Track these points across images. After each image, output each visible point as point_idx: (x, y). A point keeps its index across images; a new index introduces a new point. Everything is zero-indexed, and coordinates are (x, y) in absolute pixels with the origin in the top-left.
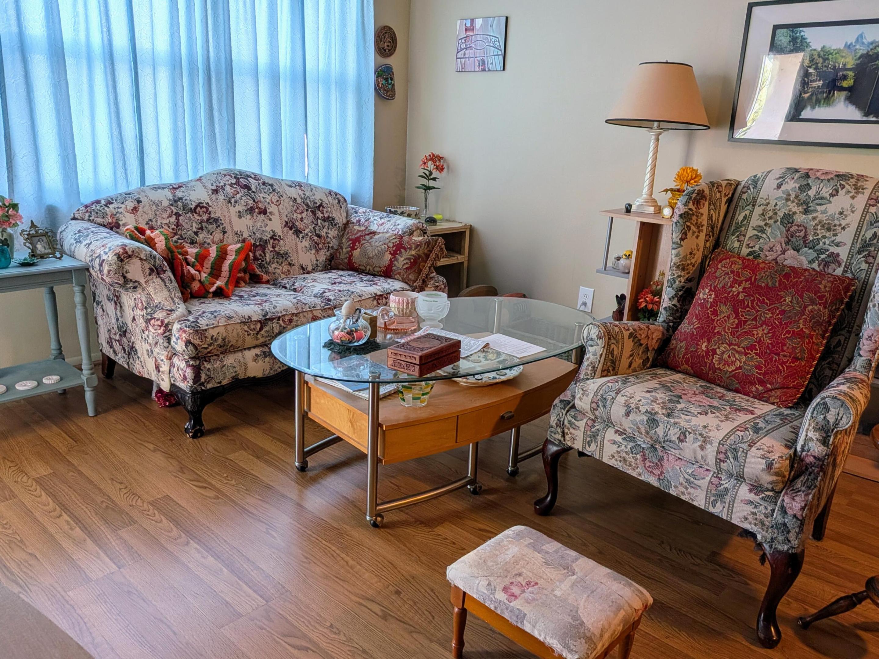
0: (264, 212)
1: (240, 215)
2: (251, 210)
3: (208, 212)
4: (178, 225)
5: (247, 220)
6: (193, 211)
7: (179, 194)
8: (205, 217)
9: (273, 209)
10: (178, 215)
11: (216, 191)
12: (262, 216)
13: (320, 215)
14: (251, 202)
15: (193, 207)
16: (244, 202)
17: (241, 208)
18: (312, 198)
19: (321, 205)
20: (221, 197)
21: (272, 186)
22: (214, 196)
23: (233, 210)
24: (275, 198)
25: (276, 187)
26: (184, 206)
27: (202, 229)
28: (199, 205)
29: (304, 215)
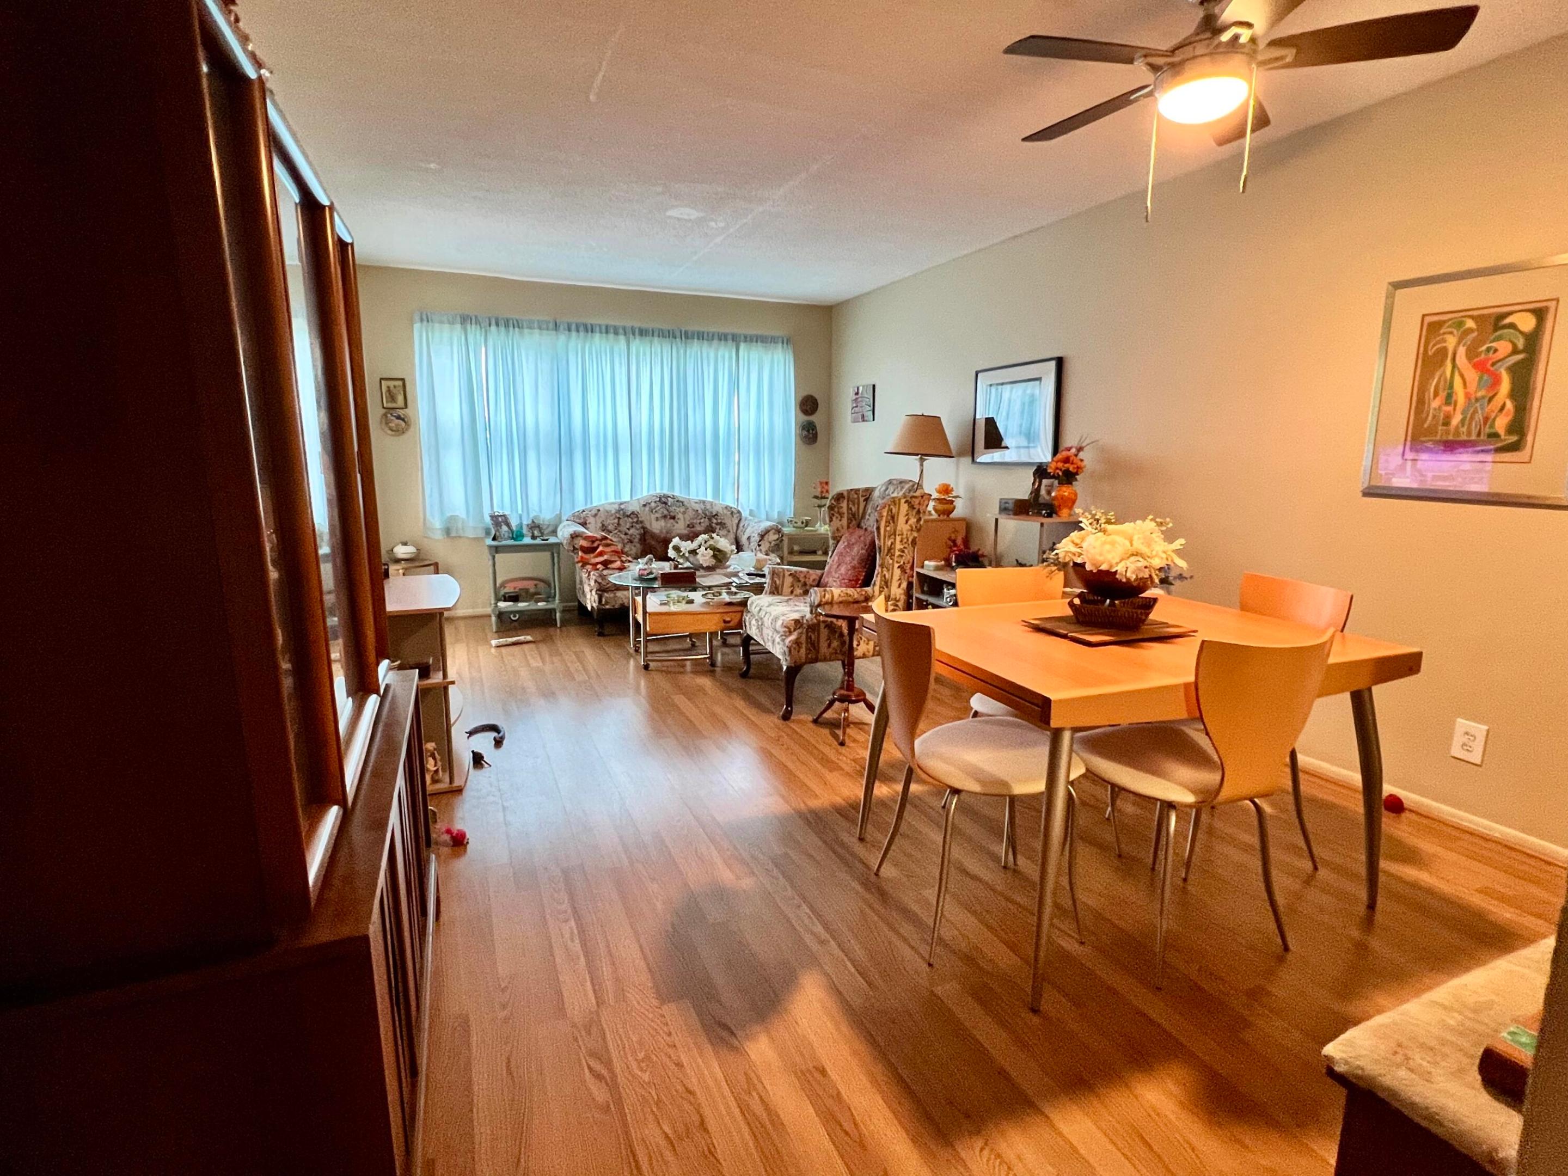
0: (673, 518)
1: (657, 519)
2: (665, 517)
3: (637, 517)
4: (619, 524)
5: (662, 523)
6: (628, 516)
7: (622, 507)
8: (635, 520)
9: (680, 516)
10: (619, 518)
11: (644, 505)
12: (672, 521)
13: (715, 521)
14: (666, 512)
15: (629, 513)
16: (661, 510)
17: (658, 515)
18: (711, 510)
19: (716, 515)
20: (647, 508)
21: (682, 502)
22: (643, 508)
23: (653, 516)
24: (682, 509)
25: (685, 503)
26: (624, 513)
27: (632, 527)
28: (633, 513)
29: (702, 521)
